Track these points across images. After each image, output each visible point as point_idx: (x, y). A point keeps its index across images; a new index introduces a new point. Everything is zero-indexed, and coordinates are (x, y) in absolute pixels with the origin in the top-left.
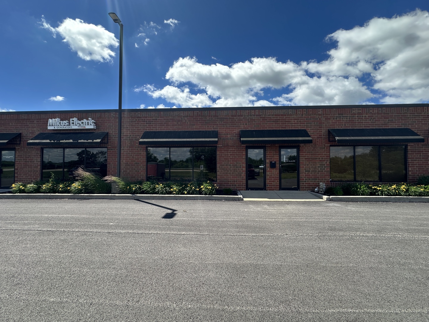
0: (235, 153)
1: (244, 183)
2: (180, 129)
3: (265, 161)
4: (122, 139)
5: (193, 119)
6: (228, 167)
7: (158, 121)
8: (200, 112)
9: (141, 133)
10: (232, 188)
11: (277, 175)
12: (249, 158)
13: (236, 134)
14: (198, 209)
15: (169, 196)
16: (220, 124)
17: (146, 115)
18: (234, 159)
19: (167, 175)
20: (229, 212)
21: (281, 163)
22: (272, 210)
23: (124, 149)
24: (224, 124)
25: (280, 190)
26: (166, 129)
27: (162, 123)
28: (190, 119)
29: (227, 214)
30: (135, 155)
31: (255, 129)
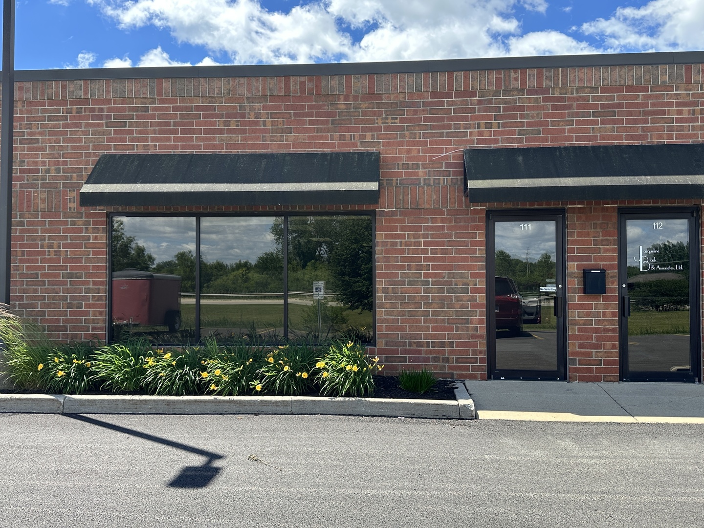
0: (444, 236)
1: (481, 352)
2: (235, 146)
3: (564, 268)
4: (17, 185)
5: (287, 108)
6: (418, 291)
7: (153, 117)
8: (310, 80)
9: (87, 163)
10: (434, 368)
11: (611, 322)
12: (502, 253)
13: (448, 165)
14: (305, 449)
15: (196, 401)
16: (387, 129)
17: (108, 92)
18: (442, 259)
19: (188, 319)
20: (425, 466)
21: (626, 271)
22: (592, 458)
23: (21, 224)
24: (402, 129)
25: (621, 380)
26: (183, 147)
27: (168, 124)
28: (276, 108)
29: (414, 470)
30: (65, 246)
31: (525, 144)
